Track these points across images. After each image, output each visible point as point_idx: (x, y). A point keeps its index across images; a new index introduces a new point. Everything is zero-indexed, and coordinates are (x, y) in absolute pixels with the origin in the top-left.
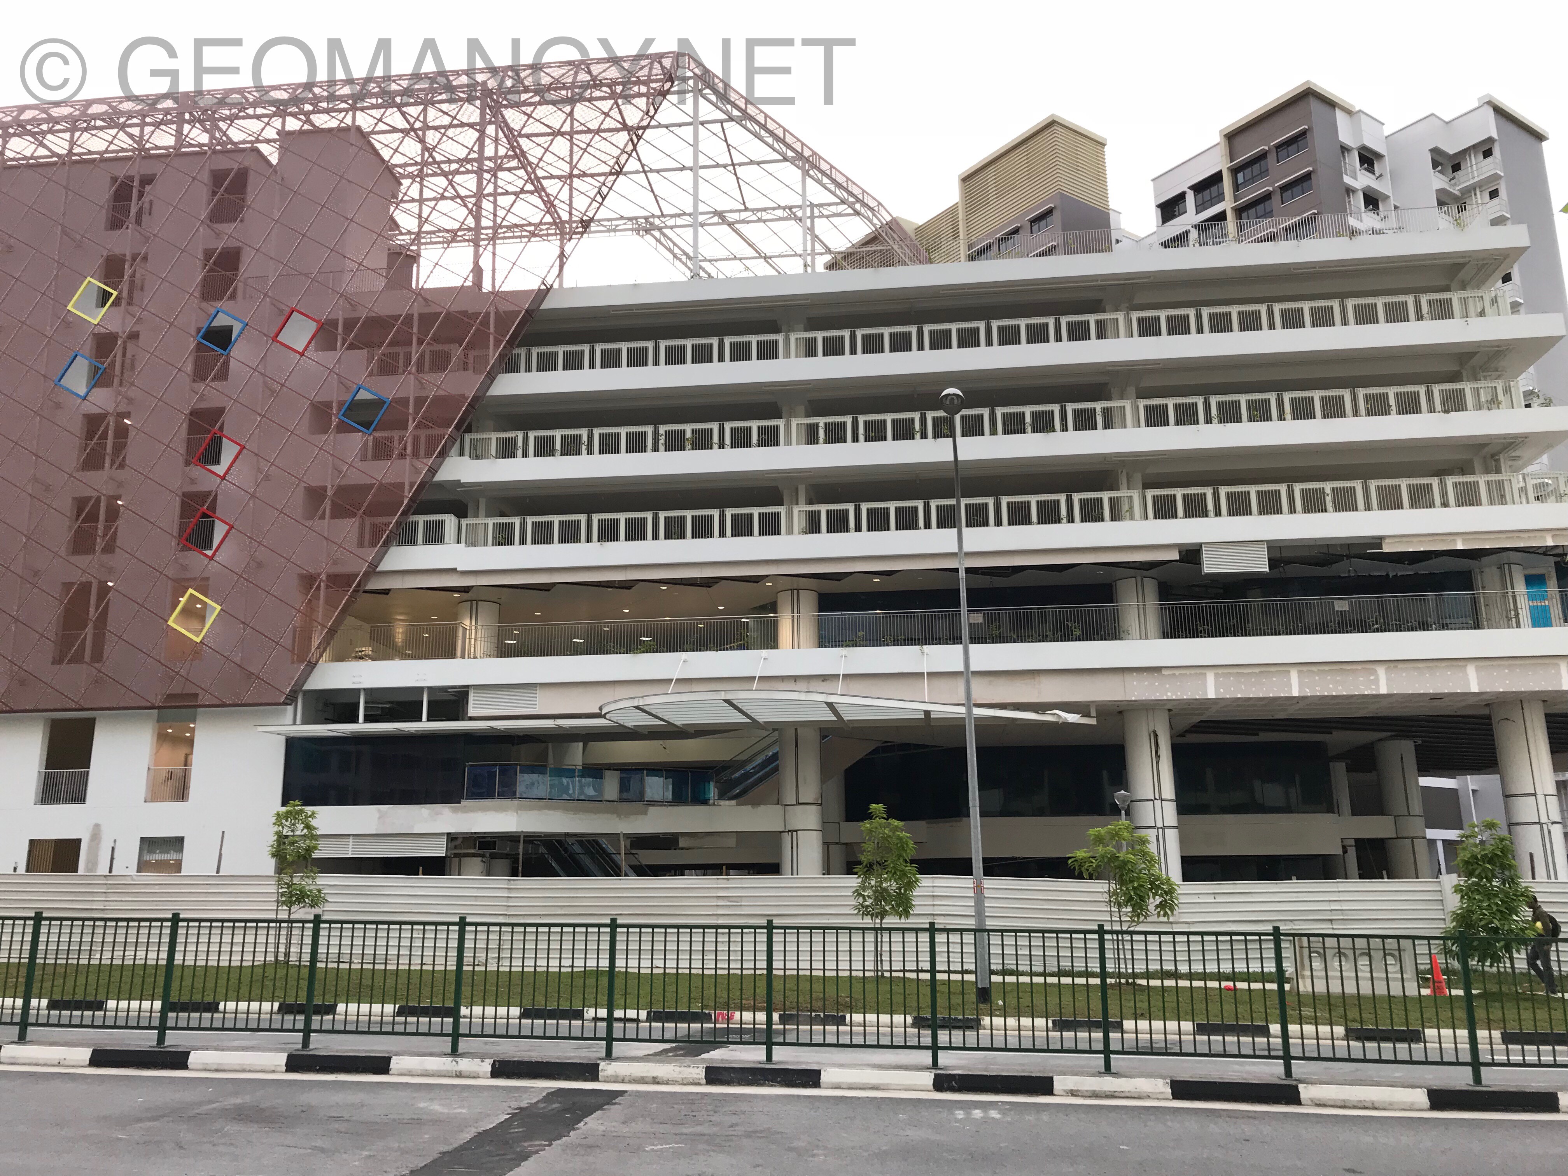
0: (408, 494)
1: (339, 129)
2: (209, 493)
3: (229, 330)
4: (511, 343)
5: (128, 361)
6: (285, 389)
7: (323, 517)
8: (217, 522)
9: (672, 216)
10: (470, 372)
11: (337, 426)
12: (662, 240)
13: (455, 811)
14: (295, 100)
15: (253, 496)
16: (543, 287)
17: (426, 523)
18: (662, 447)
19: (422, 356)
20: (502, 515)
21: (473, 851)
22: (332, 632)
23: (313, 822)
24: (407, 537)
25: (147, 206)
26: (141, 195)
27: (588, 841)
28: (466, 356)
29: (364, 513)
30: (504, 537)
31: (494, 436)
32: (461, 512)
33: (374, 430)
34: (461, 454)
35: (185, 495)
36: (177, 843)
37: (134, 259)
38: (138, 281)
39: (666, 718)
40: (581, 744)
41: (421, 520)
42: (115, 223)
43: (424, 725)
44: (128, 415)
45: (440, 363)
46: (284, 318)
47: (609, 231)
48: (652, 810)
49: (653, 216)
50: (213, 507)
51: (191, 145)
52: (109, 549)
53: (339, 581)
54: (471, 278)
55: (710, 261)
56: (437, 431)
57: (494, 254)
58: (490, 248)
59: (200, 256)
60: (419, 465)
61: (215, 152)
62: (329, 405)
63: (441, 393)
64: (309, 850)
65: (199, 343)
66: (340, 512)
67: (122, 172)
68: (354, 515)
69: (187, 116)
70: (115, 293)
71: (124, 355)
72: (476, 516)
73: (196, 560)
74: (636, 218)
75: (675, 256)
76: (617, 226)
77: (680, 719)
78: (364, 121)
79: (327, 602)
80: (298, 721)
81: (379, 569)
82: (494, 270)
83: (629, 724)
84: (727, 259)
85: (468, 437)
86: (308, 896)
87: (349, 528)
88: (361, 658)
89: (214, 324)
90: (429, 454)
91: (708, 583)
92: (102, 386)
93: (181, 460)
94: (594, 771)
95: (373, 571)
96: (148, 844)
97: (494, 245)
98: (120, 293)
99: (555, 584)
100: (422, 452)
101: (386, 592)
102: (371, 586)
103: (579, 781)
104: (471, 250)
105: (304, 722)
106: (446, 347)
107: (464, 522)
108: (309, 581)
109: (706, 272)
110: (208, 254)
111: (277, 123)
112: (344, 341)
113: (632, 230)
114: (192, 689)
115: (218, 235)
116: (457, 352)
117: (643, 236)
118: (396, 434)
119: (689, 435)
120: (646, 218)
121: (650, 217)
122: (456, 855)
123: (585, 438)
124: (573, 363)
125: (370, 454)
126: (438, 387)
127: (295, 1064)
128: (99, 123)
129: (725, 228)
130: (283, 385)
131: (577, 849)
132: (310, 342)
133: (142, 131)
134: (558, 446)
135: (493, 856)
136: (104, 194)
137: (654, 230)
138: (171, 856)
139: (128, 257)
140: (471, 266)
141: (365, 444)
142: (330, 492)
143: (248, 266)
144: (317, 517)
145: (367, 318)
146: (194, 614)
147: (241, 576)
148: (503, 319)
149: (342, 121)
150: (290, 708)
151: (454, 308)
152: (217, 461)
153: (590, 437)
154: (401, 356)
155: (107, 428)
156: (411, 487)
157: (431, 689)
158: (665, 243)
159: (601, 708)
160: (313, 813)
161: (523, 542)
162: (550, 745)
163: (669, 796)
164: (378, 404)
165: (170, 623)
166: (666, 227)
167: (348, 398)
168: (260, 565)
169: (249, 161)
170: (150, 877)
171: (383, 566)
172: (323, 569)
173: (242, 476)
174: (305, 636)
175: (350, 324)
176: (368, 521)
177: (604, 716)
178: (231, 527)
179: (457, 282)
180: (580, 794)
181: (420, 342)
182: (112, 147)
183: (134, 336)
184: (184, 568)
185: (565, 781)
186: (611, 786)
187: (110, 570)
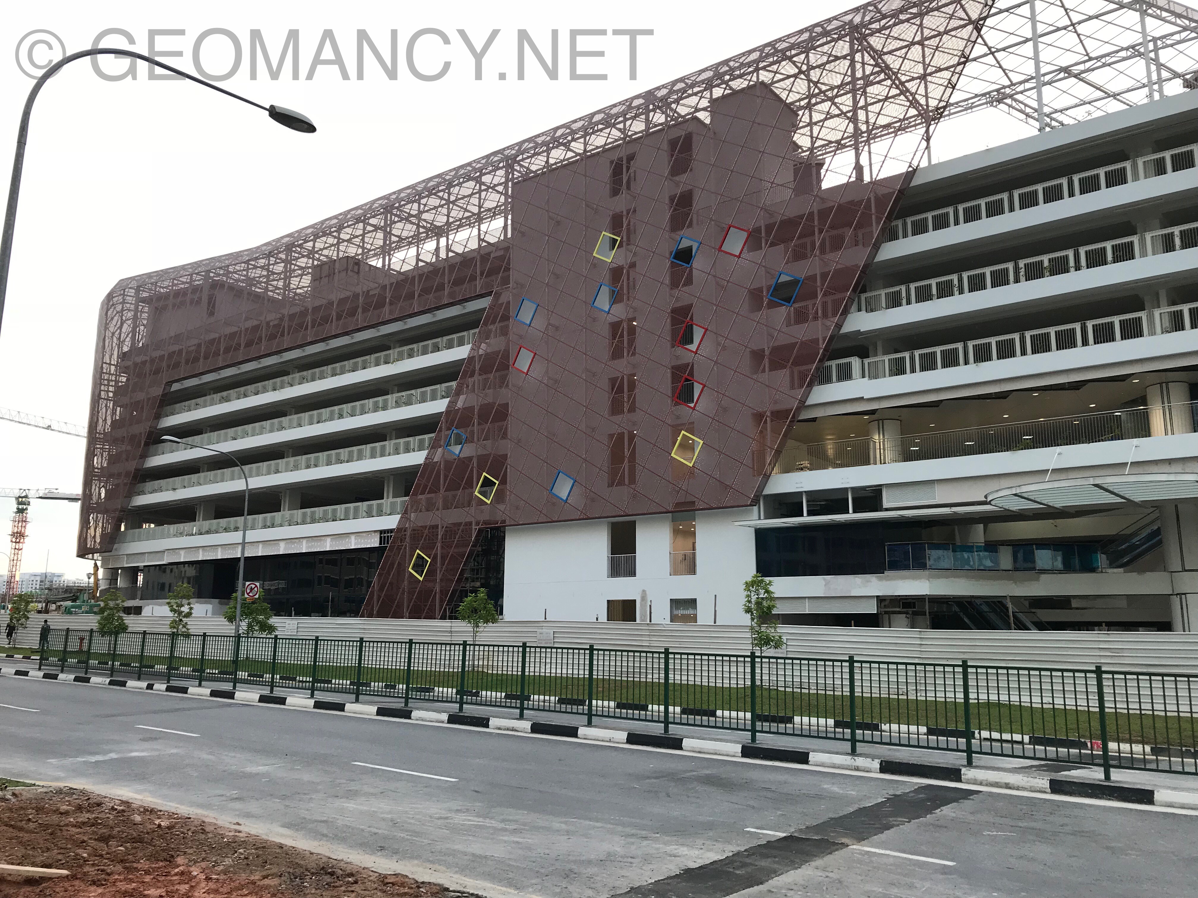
0: (822, 346)
1: (749, 87)
2: (688, 364)
3: (690, 249)
4: (889, 218)
5: (631, 283)
6: (730, 284)
7: (764, 371)
8: (695, 384)
9: (1021, 83)
10: (861, 246)
11: (768, 304)
12: (1014, 104)
13: (880, 579)
14: (719, 76)
15: (716, 362)
16: (911, 169)
17: (838, 366)
18: (1023, 278)
19: (824, 240)
20: (896, 351)
21: (898, 609)
22: (778, 452)
23: (771, 589)
24: (825, 378)
25: (632, 175)
26: (628, 169)
27: (994, 602)
28: (856, 236)
29: (792, 364)
30: (898, 369)
31: (883, 293)
32: (863, 353)
33: (794, 302)
34: (859, 310)
35: (673, 367)
36: (692, 603)
37: (628, 214)
38: (632, 228)
39: (1045, 502)
40: (982, 525)
41: (834, 364)
42: (615, 192)
43: (851, 516)
44: (634, 319)
45: (837, 244)
46: (724, 233)
47: (966, 109)
48: (1043, 577)
49: (1004, 87)
50: (691, 373)
51: (656, 126)
52: (632, 409)
53: (779, 415)
54: (854, 175)
55: (1061, 111)
56: (838, 296)
57: (870, 153)
58: (866, 148)
59: (667, 201)
60: (829, 323)
61: (670, 127)
62: (760, 290)
63: (839, 266)
64: (769, 608)
65: (672, 262)
66: (775, 366)
67: (615, 156)
68: (785, 367)
69: (651, 107)
70: (619, 239)
71: (628, 279)
72: (876, 355)
73: (684, 410)
74: (989, 93)
75: (1027, 115)
76: (973, 103)
77: (1059, 502)
78: (765, 76)
79: (772, 431)
80: (762, 517)
81: (807, 403)
82: (871, 165)
83: (1015, 508)
84: (1076, 106)
85: (863, 296)
86: (772, 641)
87: (783, 376)
88: (802, 469)
89: (680, 247)
90: (834, 315)
91: (1076, 386)
92: (617, 303)
93: (669, 345)
94: (992, 547)
95: (802, 405)
96: (676, 603)
97: (869, 145)
98: (622, 238)
99: (942, 401)
100: (830, 314)
101: (814, 420)
102: (802, 417)
103: (978, 555)
104: (853, 152)
105: (766, 518)
106: (840, 231)
107: (866, 361)
108: (759, 417)
109: (1057, 121)
110: (672, 199)
111: (707, 94)
112: (767, 241)
113: (986, 103)
114: (690, 499)
115: (677, 184)
116: (849, 233)
117: (996, 106)
118: (809, 303)
119: (1046, 264)
120: (998, 91)
121: (1002, 88)
122: (886, 612)
123: (956, 282)
124: (941, 223)
125: (792, 322)
126: (837, 263)
127: (747, 752)
128: (600, 126)
129: (1073, 80)
130: (728, 282)
131: (985, 608)
132: (743, 248)
133: (625, 125)
134: (934, 291)
135: (915, 614)
136: (608, 172)
137: (1006, 98)
138: (690, 612)
139: (625, 213)
140: (854, 165)
141: (789, 314)
142: (767, 353)
143: (699, 202)
144: (760, 371)
145: (781, 221)
146: (688, 447)
147: (713, 419)
148: (881, 201)
149: (750, 81)
150: (755, 508)
151: (843, 201)
152: (691, 342)
153: (960, 280)
154: (808, 244)
155: (623, 329)
156: (824, 340)
157: (853, 489)
158: (1017, 107)
159: (986, 497)
160: (770, 582)
161: (913, 371)
162: (956, 527)
163: (1059, 564)
164: (794, 283)
165: (672, 455)
166: (1017, 93)
167: (773, 282)
168: (725, 410)
169: (692, 127)
170: (677, 626)
171: (810, 401)
172: (767, 409)
173: (707, 350)
174: (760, 456)
175: (769, 228)
176: (796, 369)
177: (989, 503)
178: (704, 386)
179: (843, 180)
180: (979, 566)
181: (821, 231)
182: (609, 140)
183: (633, 265)
184: (678, 417)
185: (966, 555)
186: (1006, 559)
187: (634, 424)
